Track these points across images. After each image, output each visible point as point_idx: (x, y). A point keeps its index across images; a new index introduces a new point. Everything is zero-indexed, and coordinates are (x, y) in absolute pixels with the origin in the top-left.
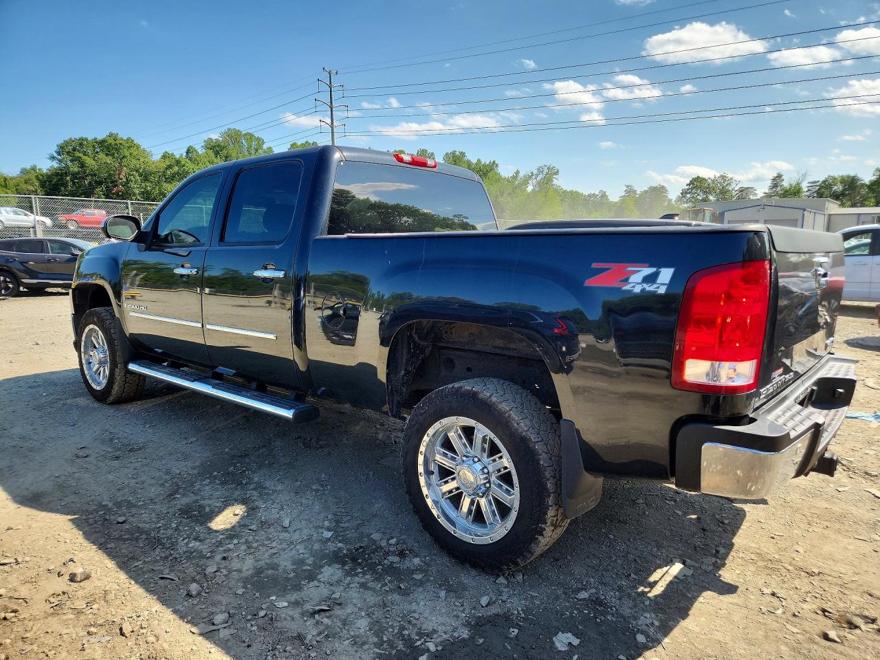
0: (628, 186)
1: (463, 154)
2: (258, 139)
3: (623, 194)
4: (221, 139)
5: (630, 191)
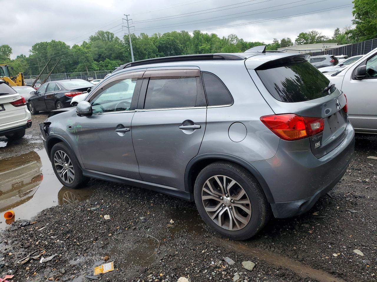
0: (275, 39)
1: (199, 31)
2: (111, 34)
3: (273, 42)
4: (96, 36)
5: (276, 41)
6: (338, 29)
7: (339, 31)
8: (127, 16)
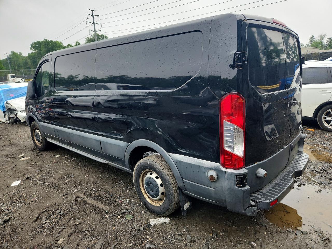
6: (313, 37)
7: (314, 38)
8: (92, 11)
